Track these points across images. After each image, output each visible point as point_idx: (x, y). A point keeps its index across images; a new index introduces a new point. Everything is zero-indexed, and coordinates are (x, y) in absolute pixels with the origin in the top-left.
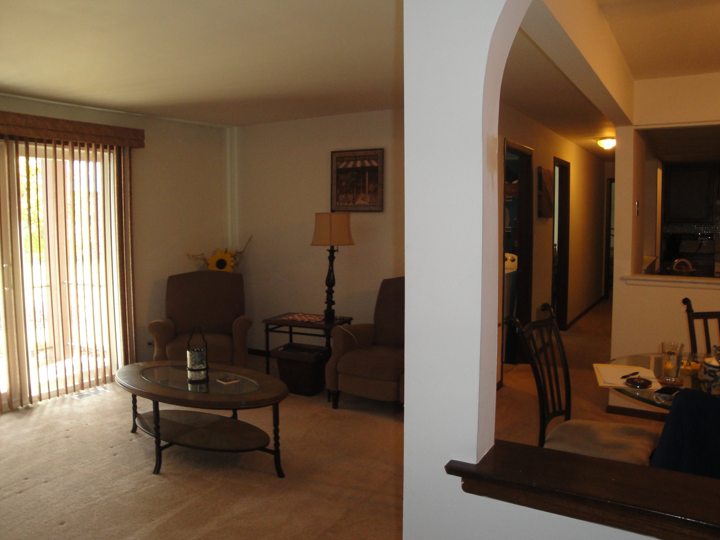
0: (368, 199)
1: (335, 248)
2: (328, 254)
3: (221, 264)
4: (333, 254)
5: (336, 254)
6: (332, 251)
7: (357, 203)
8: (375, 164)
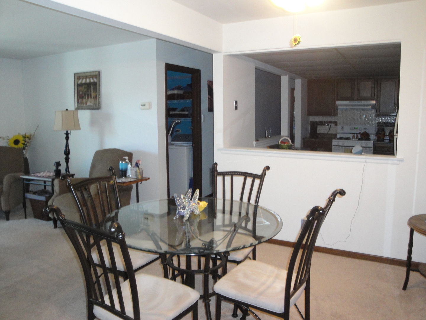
0: (93, 102)
1: (69, 132)
2: (65, 136)
3: (16, 142)
4: (68, 136)
5: (69, 136)
6: (67, 134)
7: (87, 104)
8: (95, 80)
